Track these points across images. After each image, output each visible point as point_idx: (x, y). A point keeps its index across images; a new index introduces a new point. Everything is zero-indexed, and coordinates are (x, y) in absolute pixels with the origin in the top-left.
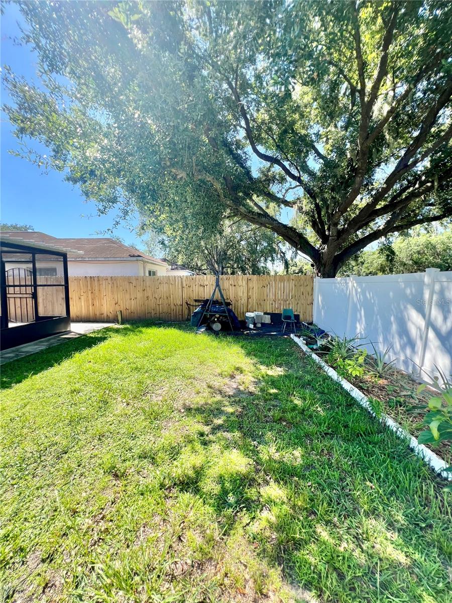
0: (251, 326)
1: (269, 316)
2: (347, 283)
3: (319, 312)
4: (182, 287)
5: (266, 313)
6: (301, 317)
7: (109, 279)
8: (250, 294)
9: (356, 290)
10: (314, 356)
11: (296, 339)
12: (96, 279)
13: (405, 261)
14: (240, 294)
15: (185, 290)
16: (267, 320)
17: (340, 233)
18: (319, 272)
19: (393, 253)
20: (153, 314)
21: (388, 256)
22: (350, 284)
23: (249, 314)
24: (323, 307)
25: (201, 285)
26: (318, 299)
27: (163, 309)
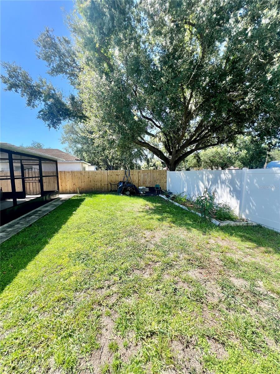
0: (142, 193)
1: (148, 188)
2: (180, 173)
3: (169, 186)
4: (108, 176)
5: (146, 187)
6: (162, 188)
7: (70, 172)
8: (140, 178)
9: (184, 176)
10: (170, 200)
11: (162, 196)
12: (63, 172)
13: (206, 160)
14: (135, 178)
15: (109, 177)
16: (147, 190)
17: (177, 151)
18: (168, 168)
19: (199, 158)
20: (93, 189)
21: (197, 160)
22: (182, 174)
23: (140, 188)
24: (171, 183)
25: (117, 175)
26: (169, 180)
27: (98, 187)
